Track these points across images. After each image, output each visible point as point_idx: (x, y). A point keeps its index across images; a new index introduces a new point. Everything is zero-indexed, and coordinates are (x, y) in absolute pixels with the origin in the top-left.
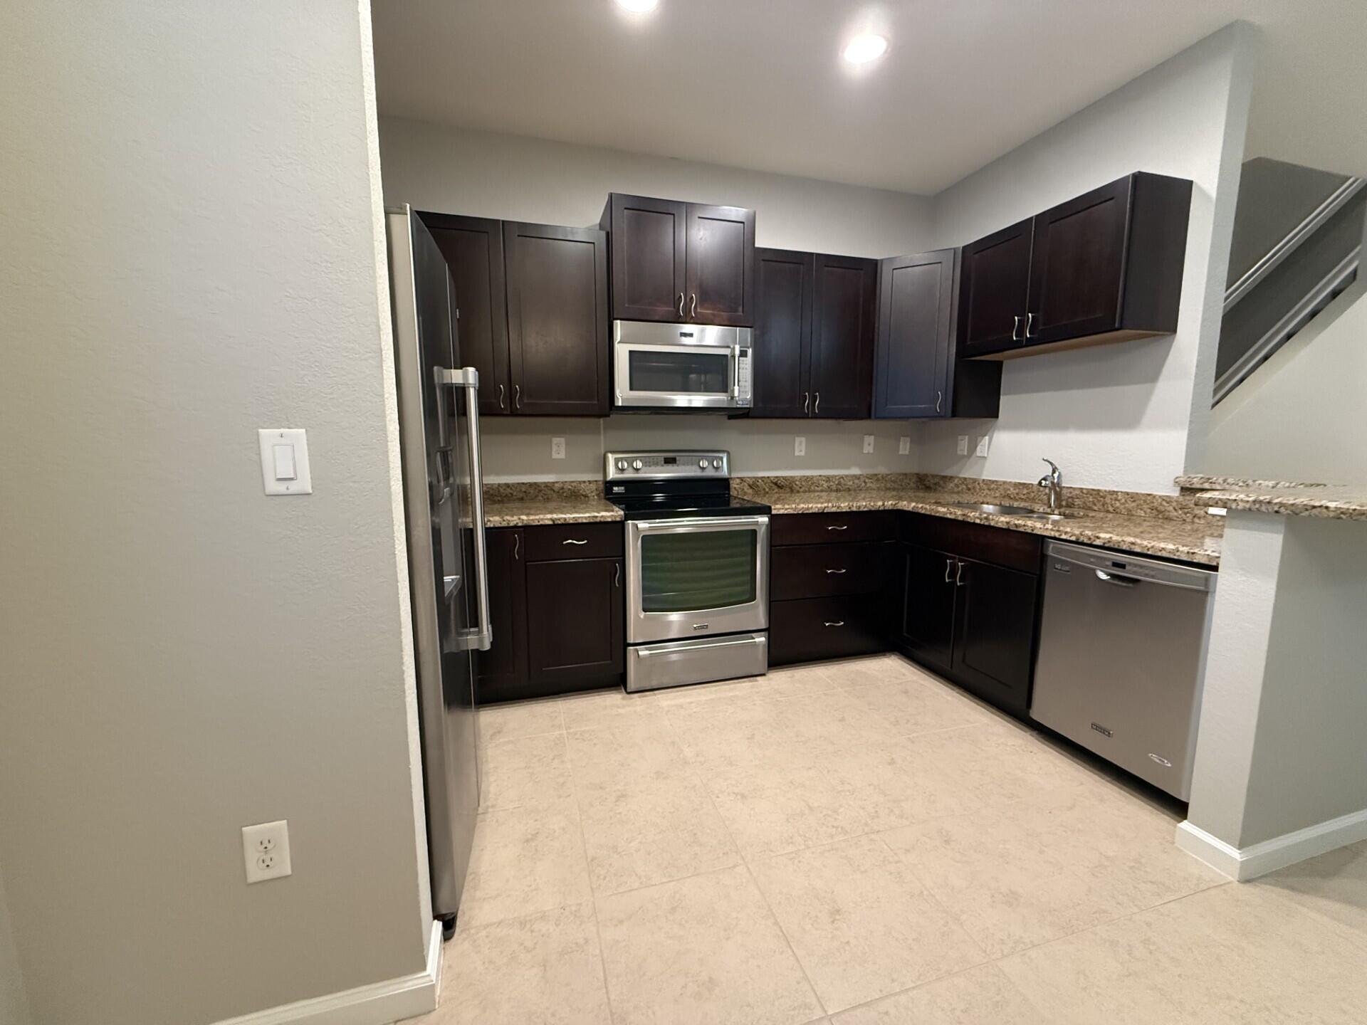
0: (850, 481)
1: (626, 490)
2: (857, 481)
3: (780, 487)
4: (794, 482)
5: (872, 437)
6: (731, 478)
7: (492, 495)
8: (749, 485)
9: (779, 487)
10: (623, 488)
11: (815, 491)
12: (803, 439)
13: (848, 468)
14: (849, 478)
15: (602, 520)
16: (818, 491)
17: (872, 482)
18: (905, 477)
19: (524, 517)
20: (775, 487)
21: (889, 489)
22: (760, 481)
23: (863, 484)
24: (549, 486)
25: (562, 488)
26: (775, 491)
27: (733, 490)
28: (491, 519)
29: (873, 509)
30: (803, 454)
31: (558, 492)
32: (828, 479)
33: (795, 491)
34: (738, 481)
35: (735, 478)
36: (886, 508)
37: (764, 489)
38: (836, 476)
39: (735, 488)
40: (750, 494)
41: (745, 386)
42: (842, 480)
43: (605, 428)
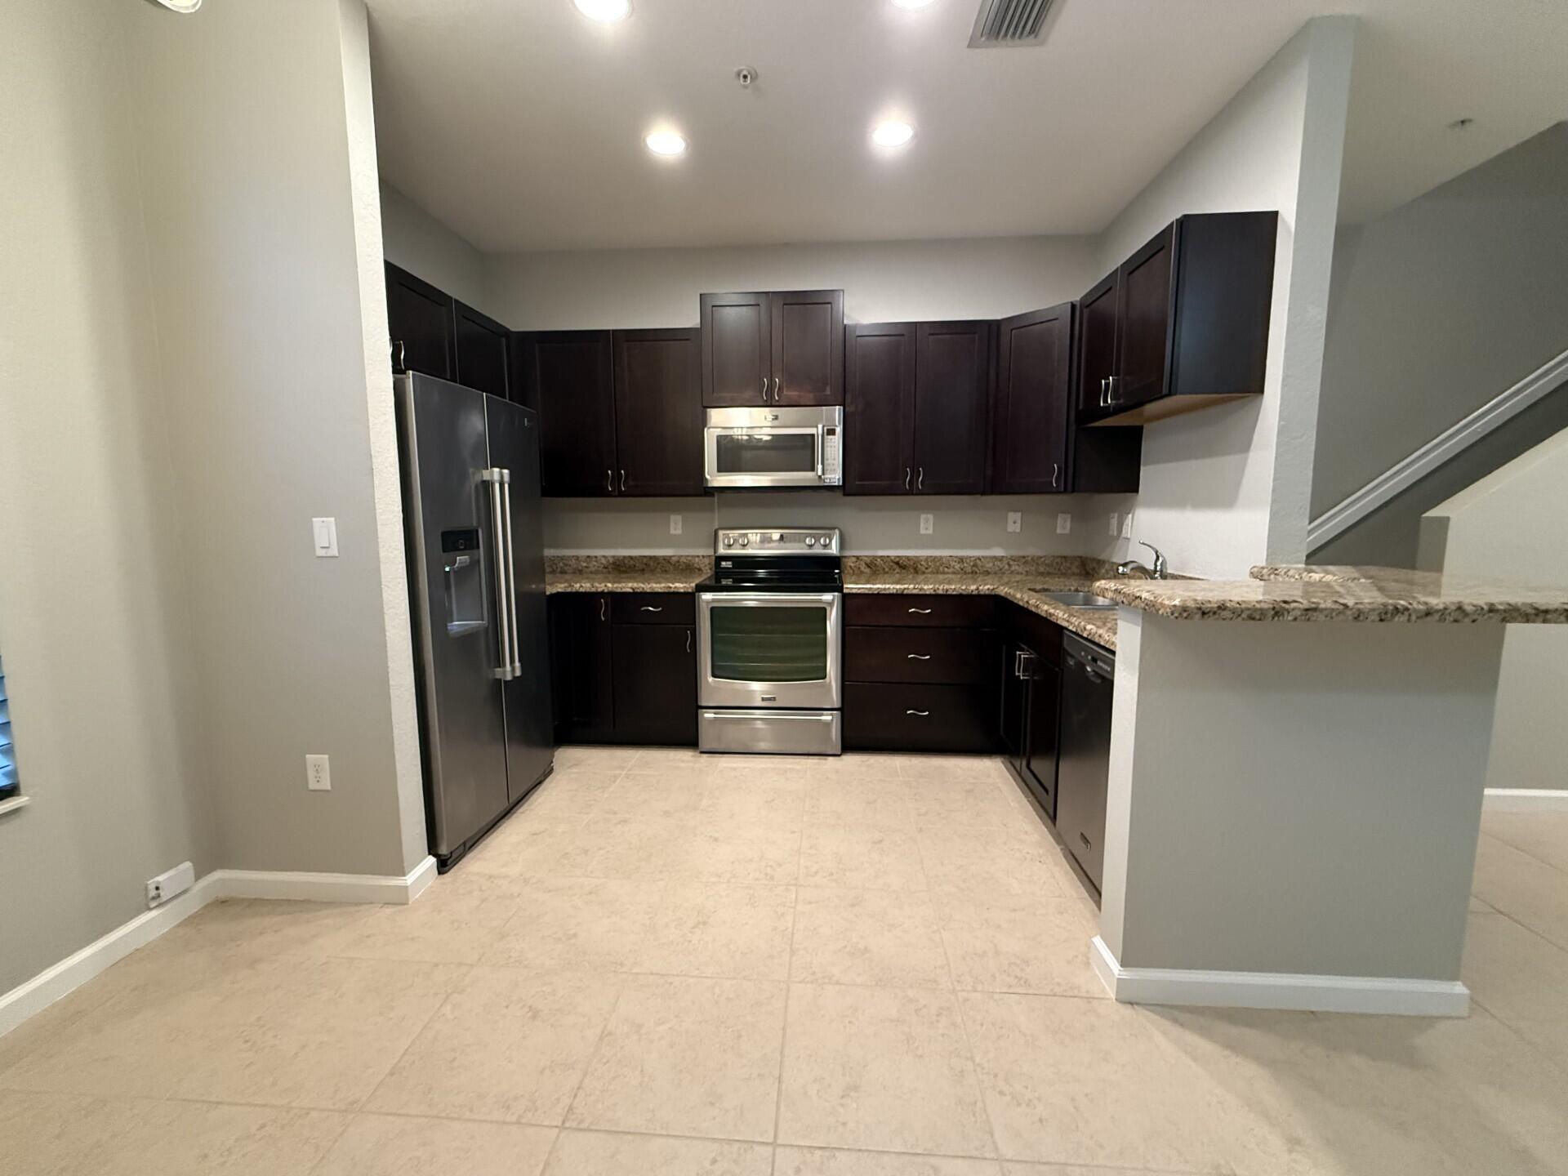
0: (988, 563)
1: (733, 564)
2: (998, 563)
3: (903, 567)
4: (918, 562)
5: (1019, 514)
6: (845, 557)
7: (618, 566)
8: (866, 564)
9: (900, 567)
10: (730, 563)
11: (943, 573)
12: (931, 517)
13: (988, 547)
14: (988, 560)
15: (676, 590)
16: (948, 573)
17: (1018, 565)
18: (1063, 560)
19: (609, 585)
20: (895, 566)
21: (1042, 574)
22: (879, 560)
23: (1007, 567)
24: (667, 559)
25: (678, 562)
26: (896, 571)
27: (849, 568)
28: (583, 585)
29: (964, 593)
30: (930, 531)
31: (675, 565)
32: (961, 560)
33: (920, 572)
34: (854, 559)
35: (850, 557)
36: (982, 593)
37: (884, 569)
38: (971, 557)
39: (850, 566)
40: (866, 573)
41: (833, 464)
42: (978, 561)
43: (719, 506)
